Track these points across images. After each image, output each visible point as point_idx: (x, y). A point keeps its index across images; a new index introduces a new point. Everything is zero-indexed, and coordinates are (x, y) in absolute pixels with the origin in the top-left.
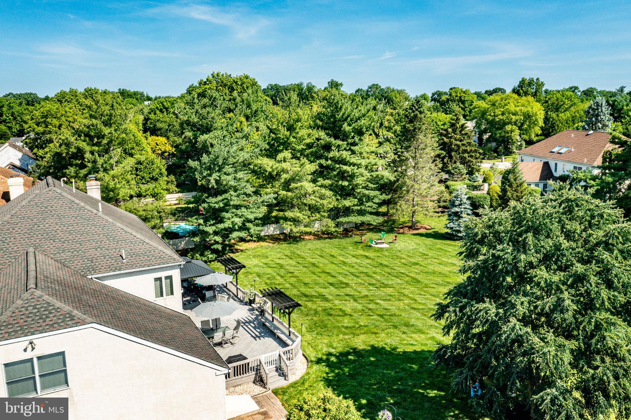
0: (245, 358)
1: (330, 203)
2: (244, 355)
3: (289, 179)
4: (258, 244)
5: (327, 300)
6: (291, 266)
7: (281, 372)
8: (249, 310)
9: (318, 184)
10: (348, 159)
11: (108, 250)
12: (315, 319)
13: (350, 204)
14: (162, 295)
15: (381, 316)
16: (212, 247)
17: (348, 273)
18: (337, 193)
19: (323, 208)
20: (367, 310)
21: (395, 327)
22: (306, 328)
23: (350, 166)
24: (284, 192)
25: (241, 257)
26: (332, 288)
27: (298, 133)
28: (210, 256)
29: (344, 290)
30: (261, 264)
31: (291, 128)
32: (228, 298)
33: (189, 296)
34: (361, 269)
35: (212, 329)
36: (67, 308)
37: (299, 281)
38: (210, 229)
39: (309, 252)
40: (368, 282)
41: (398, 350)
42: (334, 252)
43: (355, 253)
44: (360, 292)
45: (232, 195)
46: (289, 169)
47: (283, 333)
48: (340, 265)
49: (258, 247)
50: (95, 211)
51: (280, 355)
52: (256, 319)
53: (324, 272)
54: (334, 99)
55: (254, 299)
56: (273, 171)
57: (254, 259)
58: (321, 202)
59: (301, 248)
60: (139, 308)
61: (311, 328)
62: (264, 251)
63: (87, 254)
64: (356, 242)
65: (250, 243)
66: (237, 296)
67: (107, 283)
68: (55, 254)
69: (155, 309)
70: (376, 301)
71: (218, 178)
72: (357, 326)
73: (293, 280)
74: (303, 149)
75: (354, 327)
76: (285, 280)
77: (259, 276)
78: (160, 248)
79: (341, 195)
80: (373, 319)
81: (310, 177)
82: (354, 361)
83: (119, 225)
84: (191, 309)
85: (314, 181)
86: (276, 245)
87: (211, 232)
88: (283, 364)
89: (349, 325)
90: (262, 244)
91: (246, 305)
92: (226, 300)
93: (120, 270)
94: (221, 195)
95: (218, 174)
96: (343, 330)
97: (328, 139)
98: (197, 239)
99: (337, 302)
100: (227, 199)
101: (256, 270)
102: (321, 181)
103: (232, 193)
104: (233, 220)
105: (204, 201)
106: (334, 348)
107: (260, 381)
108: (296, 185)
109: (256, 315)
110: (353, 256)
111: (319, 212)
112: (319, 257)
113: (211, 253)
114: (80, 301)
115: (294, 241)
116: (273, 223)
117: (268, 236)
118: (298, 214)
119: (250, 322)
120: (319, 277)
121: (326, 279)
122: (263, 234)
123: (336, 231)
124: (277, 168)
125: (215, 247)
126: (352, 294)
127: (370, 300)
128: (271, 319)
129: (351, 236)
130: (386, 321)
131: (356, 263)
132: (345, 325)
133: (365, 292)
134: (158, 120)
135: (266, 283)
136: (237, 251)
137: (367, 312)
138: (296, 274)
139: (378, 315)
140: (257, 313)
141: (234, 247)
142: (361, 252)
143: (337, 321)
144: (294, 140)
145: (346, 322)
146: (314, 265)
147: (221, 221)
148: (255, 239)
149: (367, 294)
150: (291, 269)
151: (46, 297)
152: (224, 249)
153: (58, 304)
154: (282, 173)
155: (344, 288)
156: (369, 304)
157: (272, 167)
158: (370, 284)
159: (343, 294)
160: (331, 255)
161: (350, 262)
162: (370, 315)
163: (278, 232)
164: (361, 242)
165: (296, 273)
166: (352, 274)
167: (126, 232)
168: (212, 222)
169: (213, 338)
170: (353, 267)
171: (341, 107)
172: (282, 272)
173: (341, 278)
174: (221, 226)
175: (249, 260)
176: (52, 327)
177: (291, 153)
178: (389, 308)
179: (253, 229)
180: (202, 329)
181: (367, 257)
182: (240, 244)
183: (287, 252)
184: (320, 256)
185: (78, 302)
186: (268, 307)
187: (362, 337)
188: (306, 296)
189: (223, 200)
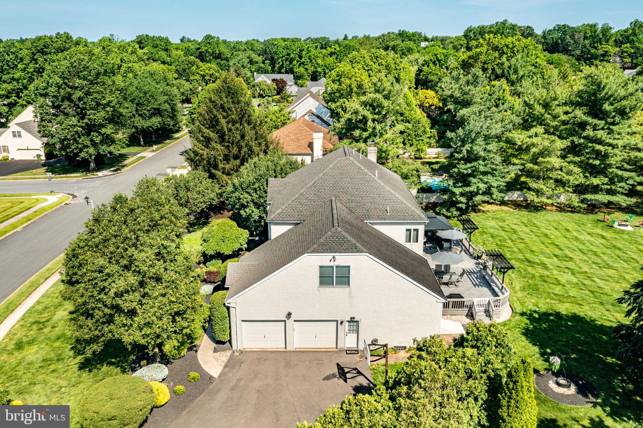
0: (462, 297)
1: (576, 179)
2: (463, 296)
3: (538, 153)
4: (500, 207)
5: (546, 268)
6: (524, 233)
7: (488, 313)
8: (476, 264)
9: (568, 160)
10: (603, 138)
11: (379, 205)
12: (530, 281)
13: (599, 182)
14: (410, 241)
15: (592, 292)
16: (458, 206)
17: (576, 249)
18: (587, 170)
19: (569, 183)
20: (581, 285)
21: (602, 304)
22: (520, 287)
23: (604, 146)
24: (531, 165)
25: (481, 217)
26: (555, 259)
27: (554, 110)
28: (455, 213)
29: (566, 263)
30: (497, 227)
31: (546, 106)
32: (461, 251)
33: (431, 243)
34: (591, 247)
35: (443, 272)
36: (354, 241)
37: (527, 247)
38: (457, 191)
39: (545, 222)
40: (593, 260)
41: (597, 322)
42: (570, 226)
43: (592, 231)
44: (581, 268)
45: (479, 164)
46: (539, 143)
47: (497, 286)
48: (571, 240)
49: (498, 211)
50: (373, 176)
51: (489, 302)
52: (480, 271)
53: (553, 244)
54: (597, 79)
55: (482, 256)
56: (523, 144)
57: (492, 221)
58: (568, 177)
59: (540, 218)
60: (394, 248)
61: (524, 289)
62: (503, 215)
63: (366, 206)
64: (598, 220)
65: (493, 205)
66: (468, 251)
67: (376, 227)
68: (346, 203)
69: (404, 251)
70: (593, 279)
71: (469, 149)
72: (566, 295)
73: (521, 246)
74: (556, 125)
75: (562, 295)
76: (515, 244)
77: (492, 237)
78: (413, 208)
79: (591, 174)
80: (583, 293)
81: (559, 153)
82: (553, 321)
83: (387, 188)
84: (431, 253)
85: (563, 157)
86: (516, 212)
87: (458, 193)
88: (490, 309)
89: (559, 293)
90: (504, 208)
91: (474, 259)
92: (458, 252)
93: (384, 220)
94: (470, 163)
95: (470, 145)
96: (552, 295)
97: (584, 118)
98: (446, 197)
99: (555, 272)
100: (475, 167)
101: (492, 231)
102: (571, 157)
103: (481, 162)
104: (479, 185)
105: (455, 167)
106: (538, 308)
107: (471, 315)
108: (543, 160)
109: (481, 268)
110: (589, 234)
111: (563, 187)
112: (553, 229)
113: (456, 211)
114: (360, 237)
115: (534, 209)
116: (518, 190)
117: (511, 201)
118: (543, 187)
119: (474, 273)
120: (547, 247)
121: (552, 250)
122: (506, 198)
123: (579, 206)
124: (527, 143)
125: (460, 205)
126: (573, 268)
127: (588, 277)
128: (490, 274)
129: (596, 213)
130: (595, 297)
131: (588, 241)
132: (555, 292)
133: (585, 269)
134: (430, 73)
135: (497, 244)
136: (479, 211)
137: (581, 286)
138: (525, 241)
139: (589, 291)
140: (482, 267)
141: (477, 207)
142: (599, 231)
143: (550, 288)
144: (549, 116)
145: (558, 290)
146: (546, 235)
147: (468, 185)
148: (498, 203)
149: (587, 270)
150: (523, 236)
151: (343, 233)
152: (467, 208)
153: (349, 238)
154: (532, 147)
155: (567, 261)
156: (586, 279)
157: (522, 141)
158: (594, 263)
159: (563, 266)
160: (566, 229)
161: (583, 239)
162: (581, 289)
163: (522, 199)
164: (604, 221)
165: (527, 240)
166: (580, 250)
167: (392, 194)
168: (460, 185)
169: (442, 278)
170: (584, 244)
171: (604, 87)
172: (514, 237)
173: (567, 252)
174: (467, 189)
175: (487, 221)
176: (345, 251)
177: (544, 128)
178: (603, 287)
179: (497, 195)
180: (436, 270)
181: (603, 237)
182: (484, 205)
183: (525, 220)
184: (556, 228)
185: (358, 238)
186: (490, 264)
187: (567, 305)
188: (529, 261)
189: (472, 167)
